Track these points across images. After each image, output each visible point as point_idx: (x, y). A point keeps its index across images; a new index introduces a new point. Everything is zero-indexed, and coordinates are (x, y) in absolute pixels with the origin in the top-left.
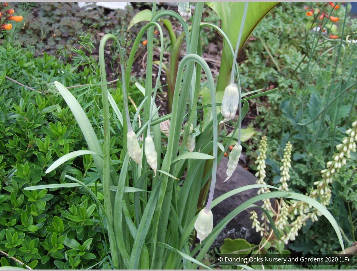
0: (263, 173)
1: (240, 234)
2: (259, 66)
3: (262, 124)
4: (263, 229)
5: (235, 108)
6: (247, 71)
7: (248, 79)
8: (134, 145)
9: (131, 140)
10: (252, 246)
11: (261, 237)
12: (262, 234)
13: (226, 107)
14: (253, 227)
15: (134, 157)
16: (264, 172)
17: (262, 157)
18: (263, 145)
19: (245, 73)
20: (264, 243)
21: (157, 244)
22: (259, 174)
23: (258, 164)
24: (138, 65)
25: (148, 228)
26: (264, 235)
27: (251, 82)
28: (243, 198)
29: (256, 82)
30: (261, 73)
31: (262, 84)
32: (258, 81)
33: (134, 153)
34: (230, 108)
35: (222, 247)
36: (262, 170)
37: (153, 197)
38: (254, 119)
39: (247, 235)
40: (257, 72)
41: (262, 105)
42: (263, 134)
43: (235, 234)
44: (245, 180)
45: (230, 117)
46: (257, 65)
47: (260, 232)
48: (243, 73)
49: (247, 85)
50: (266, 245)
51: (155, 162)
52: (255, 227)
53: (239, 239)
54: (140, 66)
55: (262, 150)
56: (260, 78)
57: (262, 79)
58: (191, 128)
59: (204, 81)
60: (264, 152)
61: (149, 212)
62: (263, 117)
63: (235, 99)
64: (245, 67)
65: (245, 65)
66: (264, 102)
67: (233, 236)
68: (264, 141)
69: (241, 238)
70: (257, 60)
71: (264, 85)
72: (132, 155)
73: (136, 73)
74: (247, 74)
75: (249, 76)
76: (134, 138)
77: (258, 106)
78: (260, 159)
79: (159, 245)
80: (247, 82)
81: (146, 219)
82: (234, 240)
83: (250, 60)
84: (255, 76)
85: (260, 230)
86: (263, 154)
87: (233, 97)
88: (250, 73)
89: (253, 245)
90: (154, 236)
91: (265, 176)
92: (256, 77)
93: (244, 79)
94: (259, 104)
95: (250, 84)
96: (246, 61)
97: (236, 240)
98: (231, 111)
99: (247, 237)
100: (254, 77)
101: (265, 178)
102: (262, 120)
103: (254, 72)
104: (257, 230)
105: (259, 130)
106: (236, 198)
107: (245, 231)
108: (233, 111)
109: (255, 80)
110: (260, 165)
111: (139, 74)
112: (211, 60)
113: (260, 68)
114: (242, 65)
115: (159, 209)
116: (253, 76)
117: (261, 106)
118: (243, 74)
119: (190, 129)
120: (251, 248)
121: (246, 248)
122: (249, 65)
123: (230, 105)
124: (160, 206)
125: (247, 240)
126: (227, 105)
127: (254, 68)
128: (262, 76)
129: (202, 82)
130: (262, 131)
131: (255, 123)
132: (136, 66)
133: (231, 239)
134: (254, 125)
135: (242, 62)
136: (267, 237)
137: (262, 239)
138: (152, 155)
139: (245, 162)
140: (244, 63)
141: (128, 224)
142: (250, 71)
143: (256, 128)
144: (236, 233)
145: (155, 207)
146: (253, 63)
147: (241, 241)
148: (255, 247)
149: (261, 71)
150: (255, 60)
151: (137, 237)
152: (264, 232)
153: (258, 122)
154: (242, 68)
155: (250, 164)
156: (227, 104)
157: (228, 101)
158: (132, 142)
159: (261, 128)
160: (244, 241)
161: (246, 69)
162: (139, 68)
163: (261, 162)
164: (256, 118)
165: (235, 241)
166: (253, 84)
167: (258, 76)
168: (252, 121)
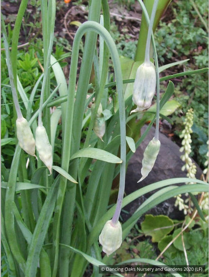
0: (188, 148)
1: (163, 209)
2: (187, 26)
3: (189, 88)
4: (187, 207)
5: (151, 94)
6: (175, 32)
7: (175, 40)
8: (24, 135)
9: (22, 128)
10: (174, 223)
11: (185, 216)
12: (185, 212)
13: (139, 93)
14: (176, 205)
15: (26, 149)
16: (190, 147)
17: (188, 131)
18: (189, 118)
19: (172, 33)
20: (187, 223)
21: (60, 246)
22: (184, 149)
23: (183, 138)
24: (61, 24)
25: (45, 232)
26: (188, 213)
27: (179, 42)
28: (166, 172)
29: (184, 42)
30: (189, 33)
31: (190, 44)
32: (186, 42)
33: (25, 144)
34: (144, 95)
35: (143, 222)
36: (187, 145)
37: (50, 198)
38: (181, 82)
39: (170, 210)
40: (185, 32)
41: (190, 67)
42: (190, 97)
43: (158, 210)
44: (169, 152)
45: (143, 106)
46: (185, 24)
47: (183, 210)
48: (171, 32)
49: (174, 46)
50: (190, 225)
51: (49, 158)
52: (178, 206)
53: (161, 216)
54: (62, 25)
55: (188, 124)
56: (188, 39)
57: (190, 41)
58: (100, 110)
59: (129, 41)
60: (190, 126)
61: (46, 215)
62: (190, 80)
63: (151, 83)
64: (173, 26)
65: (172, 25)
66: (191, 64)
67: (155, 211)
68: (190, 114)
69: (164, 214)
70: (185, 20)
71: (192, 46)
72: (23, 146)
73: (58, 32)
74: (173, 35)
75: (176, 36)
76: (25, 126)
77: (186, 69)
78: (186, 133)
79: (62, 247)
80: (175, 43)
81: (43, 223)
82: (155, 216)
83: (178, 19)
84: (182, 36)
85: (183, 208)
86: (188, 128)
87: (148, 80)
88: (177, 34)
89: (176, 221)
90: (55, 239)
91: (190, 151)
92: (184, 38)
93: (171, 39)
94: (187, 66)
95: (177, 44)
96: (174, 21)
97: (158, 216)
98: (145, 99)
99: (170, 213)
100: (181, 38)
101: (190, 153)
102: (190, 83)
103: (181, 32)
104: (180, 209)
105: (186, 94)
106: (159, 172)
107: (168, 207)
108: (148, 99)
109: (183, 41)
110: (186, 140)
111: (61, 34)
112: (137, 19)
113: (188, 28)
114: (170, 25)
115: (59, 210)
116: (181, 36)
117: (188, 69)
118: (170, 34)
119: (98, 111)
120: (174, 225)
121: (169, 225)
122: (177, 24)
123: (144, 91)
124: (60, 208)
125: (169, 216)
126: (140, 90)
127: (182, 28)
128: (190, 37)
129: (127, 42)
130: (189, 95)
131: (182, 86)
132: (58, 25)
133: (152, 215)
134: (181, 88)
135: (169, 21)
136: (191, 215)
137: (186, 217)
138: (44, 150)
139: (171, 127)
140: (171, 22)
141: (21, 228)
142: (177, 32)
143: (183, 92)
144: (159, 208)
145: (53, 209)
146: (181, 23)
147: (163, 217)
148: (177, 224)
149: (189, 31)
150: (183, 19)
151: (32, 243)
152: (187, 209)
153: (185, 85)
154: (169, 28)
155: (175, 130)
156: (140, 88)
157: (141, 85)
158: (23, 131)
159: (188, 91)
160: (166, 218)
161: (173, 29)
162: (61, 27)
163: (186, 137)
164: (183, 80)
165: (157, 218)
166: (181, 44)
167: (186, 37)
168: (178, 83)
